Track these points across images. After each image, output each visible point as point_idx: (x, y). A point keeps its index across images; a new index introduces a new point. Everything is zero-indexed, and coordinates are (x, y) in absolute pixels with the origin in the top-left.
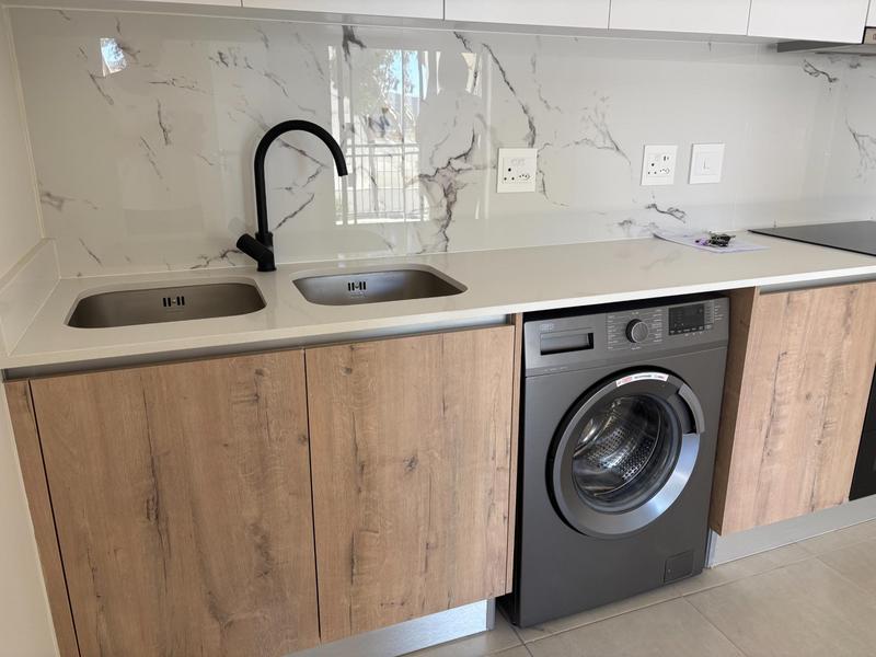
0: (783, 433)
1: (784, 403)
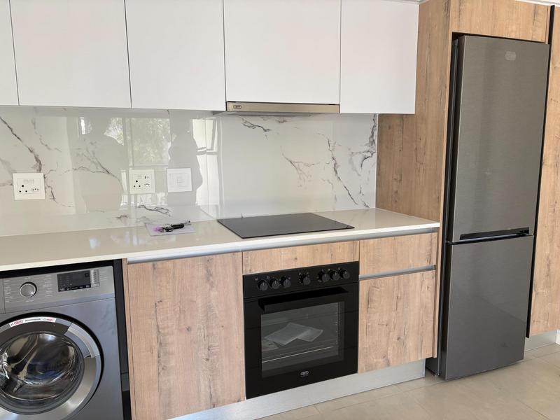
0: (172, 354)
1: (168, 334)
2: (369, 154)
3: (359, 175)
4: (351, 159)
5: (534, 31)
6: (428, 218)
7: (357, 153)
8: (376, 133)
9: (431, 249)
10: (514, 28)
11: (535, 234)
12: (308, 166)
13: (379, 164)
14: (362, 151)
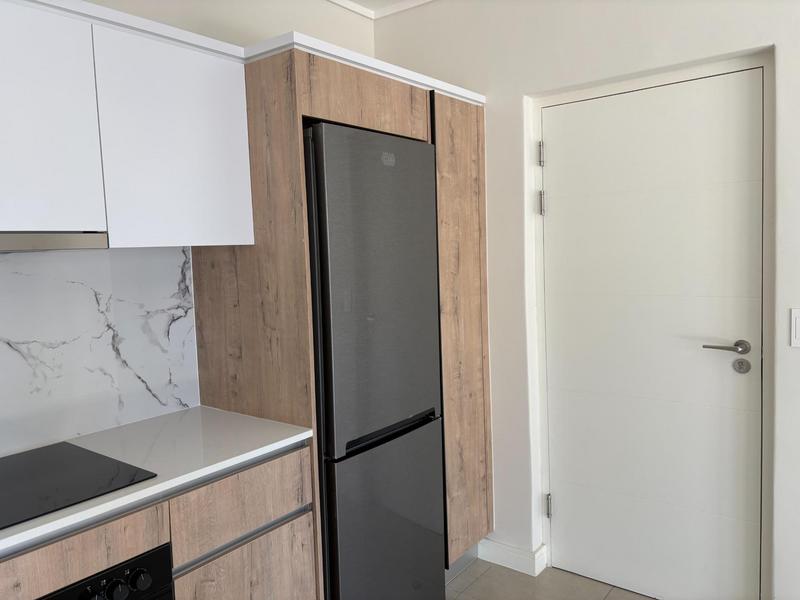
2: (180, 312)
3: (164, 351)
4: (147, 323)
5: (413, 123)
6: (293, 422)
7: (157, 312)
8: (190, 274)
9: (302, 479)
10: (388, 117)
11: (442, 415)
12: (52, 346)
13: (200, 328)
14: (166, 307)
